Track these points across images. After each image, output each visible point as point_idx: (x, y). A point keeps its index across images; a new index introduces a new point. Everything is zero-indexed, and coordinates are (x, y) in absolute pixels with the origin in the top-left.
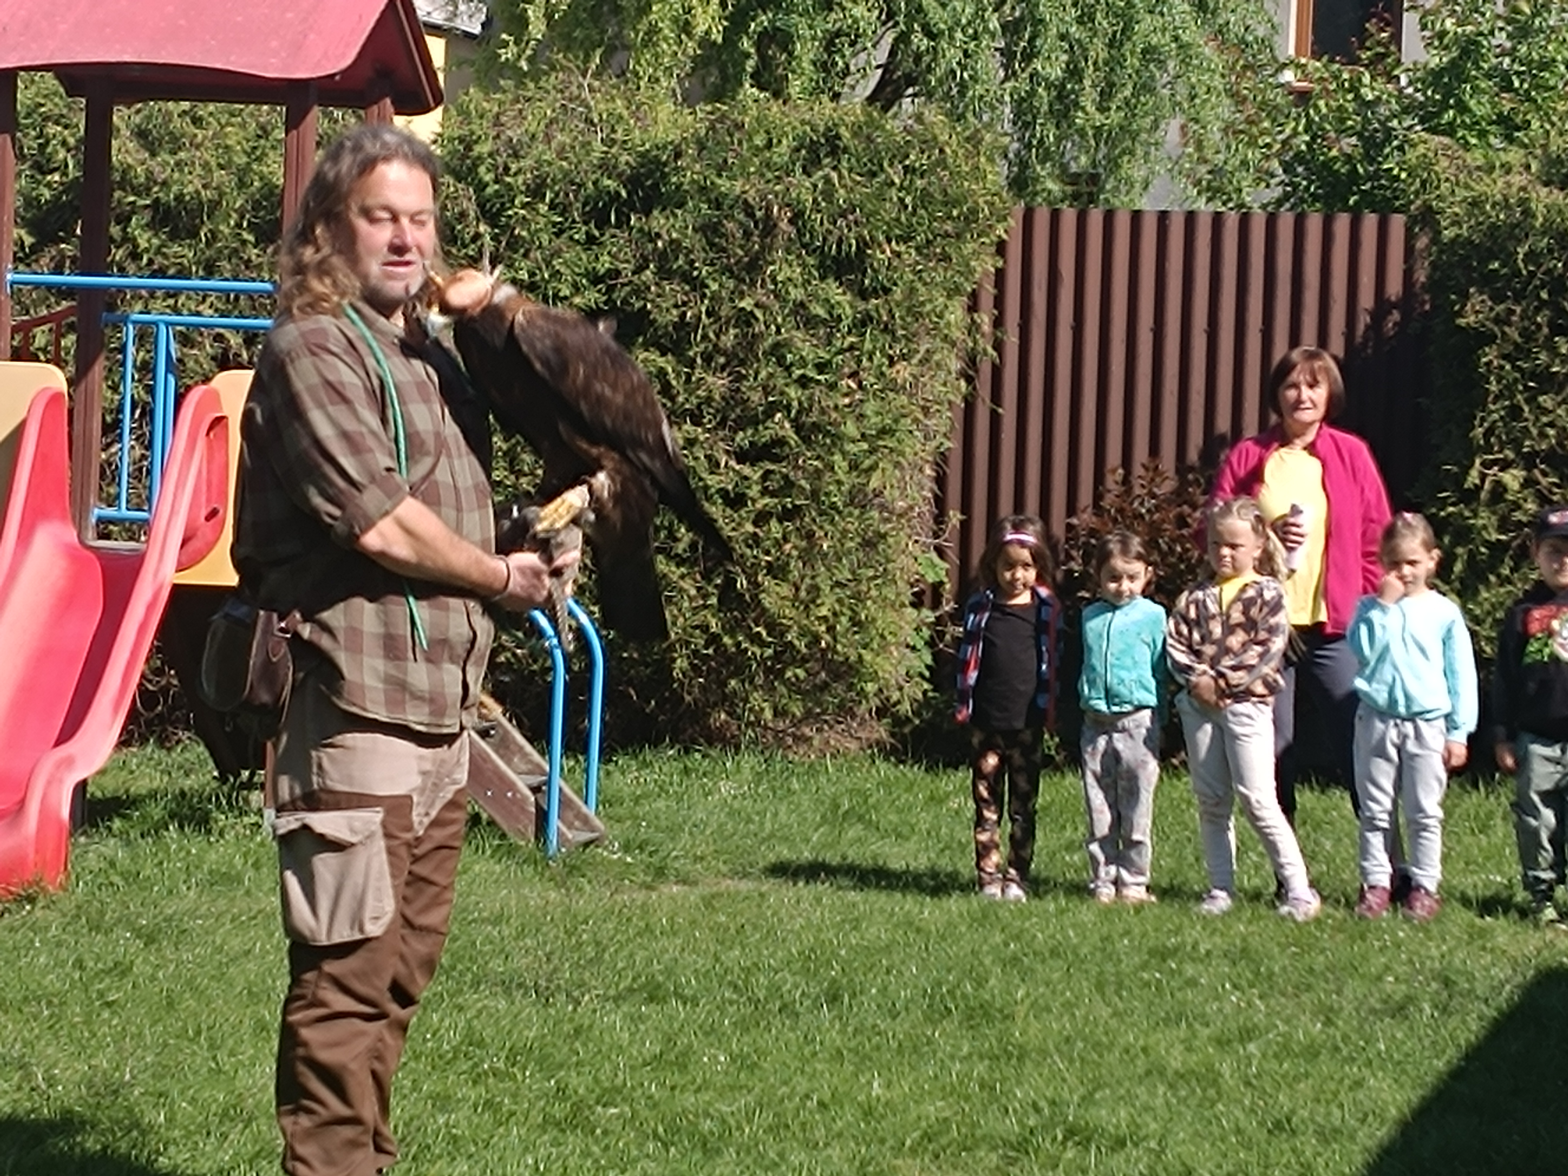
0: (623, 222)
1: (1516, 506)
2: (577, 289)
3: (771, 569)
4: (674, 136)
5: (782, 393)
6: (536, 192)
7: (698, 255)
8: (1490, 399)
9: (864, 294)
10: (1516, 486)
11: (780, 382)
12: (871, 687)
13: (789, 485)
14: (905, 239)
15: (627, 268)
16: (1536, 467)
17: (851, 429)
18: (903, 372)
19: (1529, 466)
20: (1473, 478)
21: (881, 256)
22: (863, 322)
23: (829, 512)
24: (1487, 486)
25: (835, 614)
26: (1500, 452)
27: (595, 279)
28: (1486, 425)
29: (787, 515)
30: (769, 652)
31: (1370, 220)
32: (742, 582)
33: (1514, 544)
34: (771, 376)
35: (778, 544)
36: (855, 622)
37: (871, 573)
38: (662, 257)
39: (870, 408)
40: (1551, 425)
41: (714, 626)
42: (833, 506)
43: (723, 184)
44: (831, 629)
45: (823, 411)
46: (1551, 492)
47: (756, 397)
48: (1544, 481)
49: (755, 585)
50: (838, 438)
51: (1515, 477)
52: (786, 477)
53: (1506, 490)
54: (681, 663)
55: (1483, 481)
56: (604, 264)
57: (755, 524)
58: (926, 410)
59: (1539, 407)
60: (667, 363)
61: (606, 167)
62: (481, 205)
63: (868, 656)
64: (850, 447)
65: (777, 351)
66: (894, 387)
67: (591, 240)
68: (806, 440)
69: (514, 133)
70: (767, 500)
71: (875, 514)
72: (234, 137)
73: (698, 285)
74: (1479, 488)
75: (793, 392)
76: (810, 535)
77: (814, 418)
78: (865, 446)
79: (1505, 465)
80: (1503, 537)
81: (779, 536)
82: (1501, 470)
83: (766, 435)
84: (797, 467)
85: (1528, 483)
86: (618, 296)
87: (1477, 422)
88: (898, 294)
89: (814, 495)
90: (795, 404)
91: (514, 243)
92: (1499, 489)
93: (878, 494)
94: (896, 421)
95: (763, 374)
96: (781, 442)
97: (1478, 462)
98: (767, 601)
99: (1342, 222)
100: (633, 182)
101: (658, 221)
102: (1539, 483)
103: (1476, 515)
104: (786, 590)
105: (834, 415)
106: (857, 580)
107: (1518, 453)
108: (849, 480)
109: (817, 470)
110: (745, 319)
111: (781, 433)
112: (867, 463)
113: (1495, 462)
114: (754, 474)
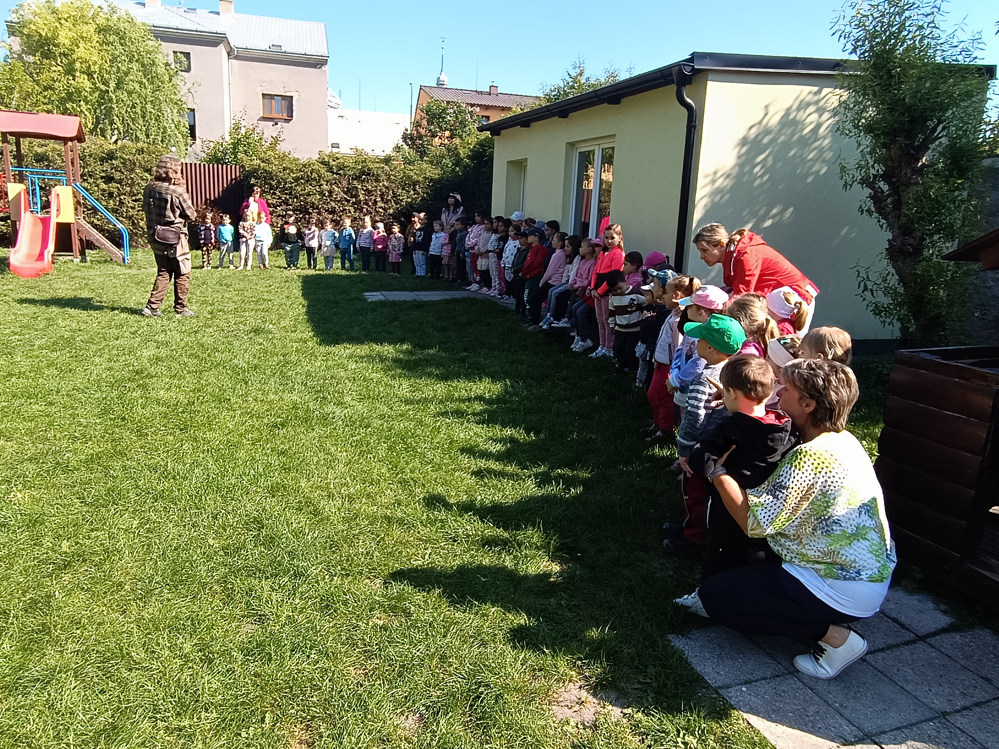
0: (107, 162)
2: (100, 172)
7: (122, 168)
15: (109, 169)
27: (103, 171)
38: (115, 168)
43: (125, 156)
56: (105, 169)
60: (119, 186)
67: (101, 165)
73: (123, 173)
100: (108, 155)
114: (136, 204)
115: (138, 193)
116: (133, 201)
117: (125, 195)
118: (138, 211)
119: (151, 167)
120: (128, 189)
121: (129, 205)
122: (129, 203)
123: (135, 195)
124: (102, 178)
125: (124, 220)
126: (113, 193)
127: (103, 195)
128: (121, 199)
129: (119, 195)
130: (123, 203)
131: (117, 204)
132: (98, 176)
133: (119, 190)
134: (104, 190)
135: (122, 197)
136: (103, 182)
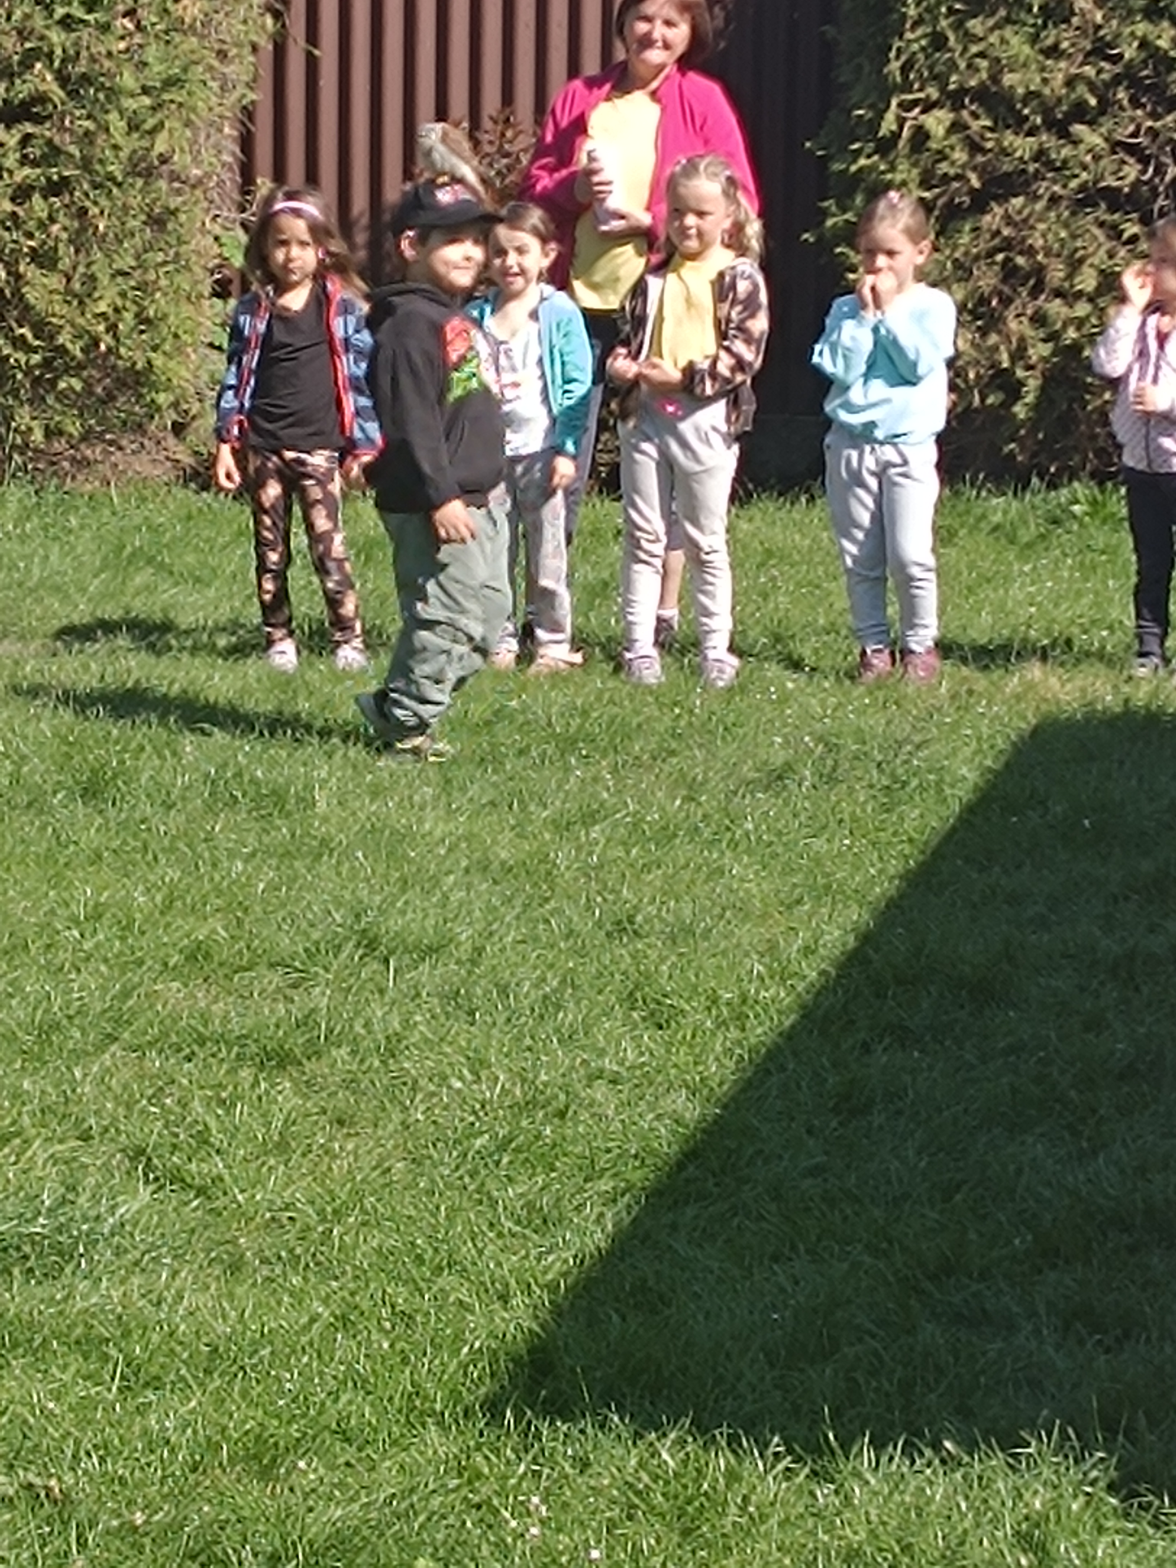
1: (941, 155)
3: (35, 256)
5: (42, 38)
8: (908, 26)
10: (941, 131)
11: (39, 21)
12: (162, 399)
13: (53, 153)
16: (963, 107)
17: (128, 80)
19: (957, 106)
20: (889, 124)
23: (105, 183)
24: (906, 133)
25: (117, 310)
26: (921, 90)
28: (903, 58)
29: (54, 188)
30: (36, 358)
33: (940, 202)
34: (27, 17)
35: (42, 226)
36: (142, 319)
37: (160, 257)
39: (152, 53)
40: (982, 55)
42: (111, 178)
44: (112, 328)
45: (93, 59)
46: (982, 137)
47: (9, 43)
48: (975, 125)
50: (113, 93)
51: (940, 121)
52: (50, 142)
53: (927, 136)
55: (901, 128)
57: (13, 200)
58: (222, 55)
59: (966, 33)
63: (158, 360)
64: (130, 104)
66: (181, 27)
68: (73, 94)
70: (27, 171)
71: (163, 184)
74: (896, 136)
75: (56, 36)
76: (83, 212)
77: (82, 67)
78: (147, 101)
79: (928, 106)
80: (926, 195)
81: (44, 215)
82: (923, 112)
83: (23, 90)
84: (62, 129)
85: (956, 127)
87: (893, 54)
89: (86, 164)
90: (58, 51)
92: (921, 135)
93: (164, 160)
94: (185, 70)
95: (18, 14)
96: (42, 99)
97: (894, 103)
98: (31, 295)
102: (967, 128)
103: (892, 169)
104: (55, 281)
105: (107, 64)
106: (142, 266)
107: (943, 90)
108: (130, 144)
109: (87, 133)
111: (42, 88)
112: (150, 123)
113: (915, 103)
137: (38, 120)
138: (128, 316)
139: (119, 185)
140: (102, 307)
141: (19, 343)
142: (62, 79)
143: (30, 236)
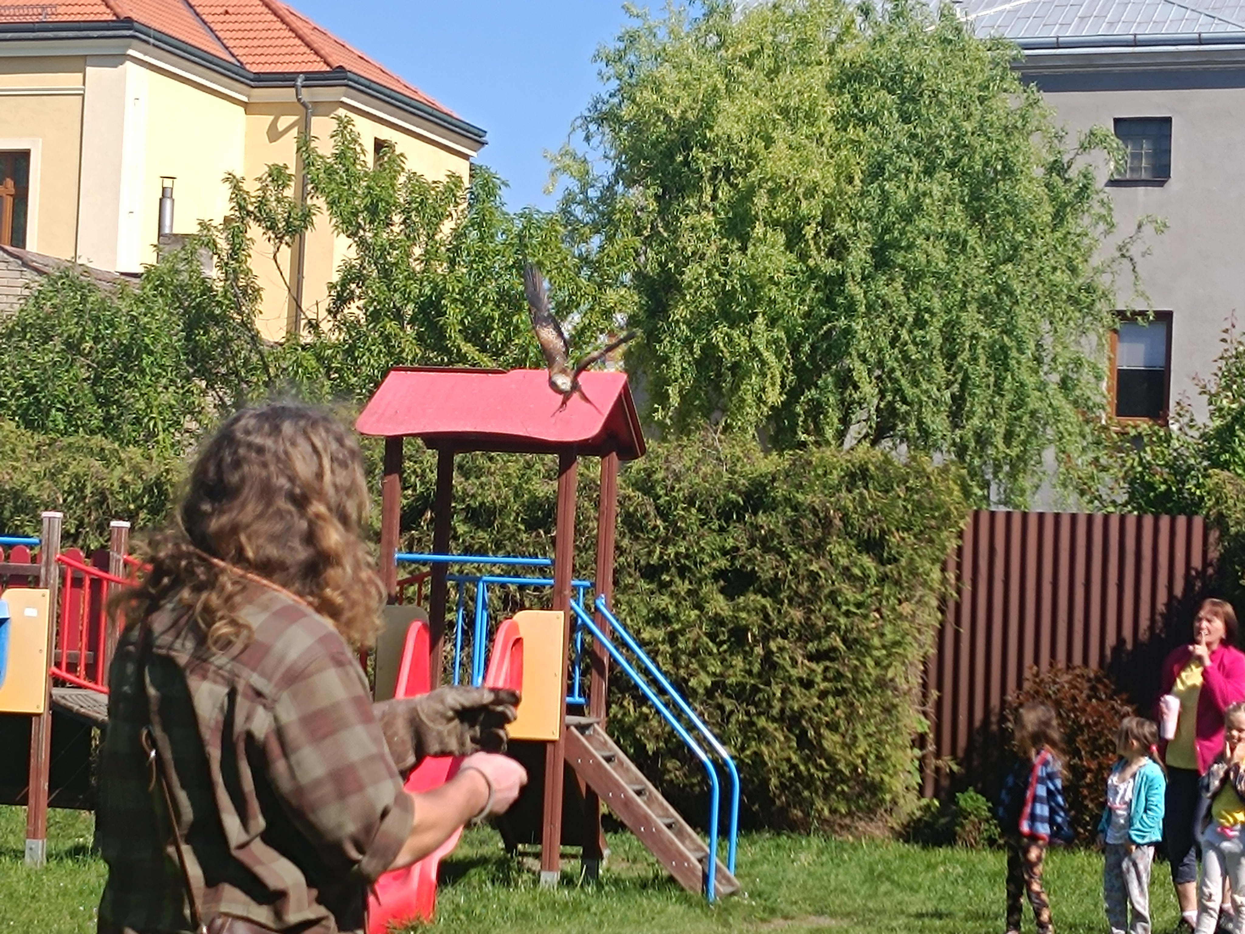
0: (741, 518)
2: (713, 557)
3: (828, 725)
4: (772, 469)
5: (835, 620)
6: (690, 500)
7: (786, 539)
9: (882, 562)
11: (834, 613)
12: (888, 797)
13: (839, 676)
14: (908, 529)
15: (743, 546)
17: (876, 641)
18: (906, 608)
21: (894, 539)
22: (883, 579)
23: (862, 692)
25: (867, 753)
27: (725, 553)
29: (838, 693)
30: (827, 775)
31: (1182, 520)
32: (811, 733)
34: (828, 610)
35: (833, 711)
36: (879, 757)
37: (888, 728)
38: (764, 541)
39: (887, 629)
41: (795, 759)
42: (866, 688)
43: (800, 497)
44: (864, 762)
45: (859, 631)
47: (820, 623)
49: (819, 735)
50: (868, 648)
52: (838, 672)
54: (774, 781)
56: (730, 543)
57: (819, 698)
58: (919, 631)
60: (767, 602)
61: (731, 486)
62: (657, 508)
63: (886, 778)
64: (876, 653)
65: (832, 596)
66: (900, 616)
67: (722, 530)
68: (849, 648)
69: (677, 467)
70: (826, 684)
71: (890, 693)
72: (513, 468)
73: (785, 556)
75: (842, 620)
76: (852, 704)
77: (855, 635)
78: (884, 652)
81: (833, 705)
83: (826, 644)
84: (844, 664)
86: (738, 563)
88: (903, 562)
89: (854, 681)
90: (843, 627)
91: (678, 531)
93: (892, 680)
94: (903, 637)
95: (824, 609)
96: (834, 649)
98: (825, 744)
99: (1165, 521)
100: (747, 495)
101: (762, 518)
104: (837, 738)
105: (867, 634)
106: (880, 732)
108: (875, 672)
109: (856, 666)
110: (813, 577)
111: (834, 644)
112: (886, 663)
114: (819, 668)
115: (828, 630)
116: (811, 657)
117: (784, 636)
118: (823, 695)
119: (883, 532)
120: (797, 615)
121: (794, 672)
122: (794, 663)
123: (819, 637)
124: (718, 575)
125: (771, 727)
126: (746, 629)
127: (713, 636)
128: (769, 653)
129: (766, 638)
130: (774, 666)
131: (756, 668)
132: (705, 571)
133: (766, 617)
134: (718, 621)
135: (773, 646)
136: (722, 591)
137: (832, 660)
138: (872, 757)
139: (869, 692)
140: (861, 751)
141: (820, 768)
142: (844, 640)
143: (826, 715)
